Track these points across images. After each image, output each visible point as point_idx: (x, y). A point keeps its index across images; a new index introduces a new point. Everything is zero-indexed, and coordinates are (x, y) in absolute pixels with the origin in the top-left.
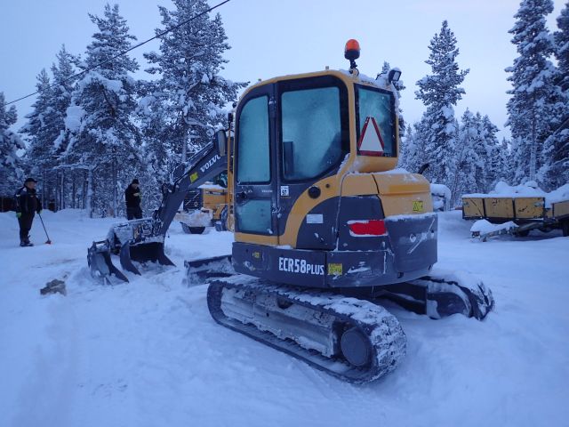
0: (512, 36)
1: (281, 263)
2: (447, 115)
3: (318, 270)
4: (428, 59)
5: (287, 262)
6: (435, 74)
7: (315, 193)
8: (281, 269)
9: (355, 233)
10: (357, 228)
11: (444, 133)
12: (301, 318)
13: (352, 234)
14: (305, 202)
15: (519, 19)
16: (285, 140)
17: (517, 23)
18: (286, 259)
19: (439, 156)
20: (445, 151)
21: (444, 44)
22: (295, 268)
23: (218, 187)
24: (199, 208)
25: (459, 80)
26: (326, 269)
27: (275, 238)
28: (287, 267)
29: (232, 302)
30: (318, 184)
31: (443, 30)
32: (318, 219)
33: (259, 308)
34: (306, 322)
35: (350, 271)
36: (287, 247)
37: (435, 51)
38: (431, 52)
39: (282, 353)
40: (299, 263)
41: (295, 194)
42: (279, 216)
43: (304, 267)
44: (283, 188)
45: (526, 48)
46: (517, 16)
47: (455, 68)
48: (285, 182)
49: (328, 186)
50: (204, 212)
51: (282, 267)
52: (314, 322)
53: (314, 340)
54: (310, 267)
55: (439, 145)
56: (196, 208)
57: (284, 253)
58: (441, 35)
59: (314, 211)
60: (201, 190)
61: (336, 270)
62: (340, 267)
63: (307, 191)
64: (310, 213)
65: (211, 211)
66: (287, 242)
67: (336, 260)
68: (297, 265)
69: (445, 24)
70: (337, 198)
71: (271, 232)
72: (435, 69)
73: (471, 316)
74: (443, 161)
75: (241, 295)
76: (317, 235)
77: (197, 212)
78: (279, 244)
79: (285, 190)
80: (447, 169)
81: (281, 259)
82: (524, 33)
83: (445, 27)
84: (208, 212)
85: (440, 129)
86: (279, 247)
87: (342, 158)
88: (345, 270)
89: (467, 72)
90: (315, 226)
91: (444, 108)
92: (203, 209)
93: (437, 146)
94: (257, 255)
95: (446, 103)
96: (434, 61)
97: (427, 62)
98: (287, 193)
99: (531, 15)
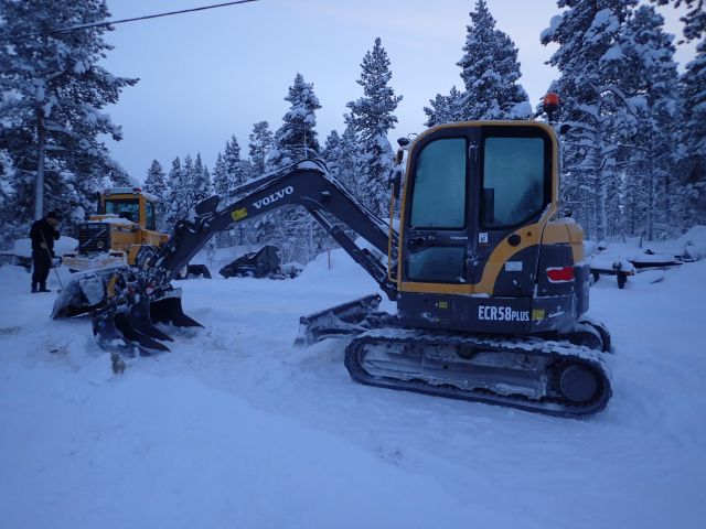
0: (461, 70)
1: (480, 312)
2: (382, 144)
3: (524, 316)
4: (360, 79)
5: (489, 311)
6: (368, 97)
7: (515, 241)
8: (480, 318)
9: (552, 279)
10: (555, 275)
11: (378, 165)
12: (498, 366)
13: (550, 280)
14: (504, 250)
15: (467, 53)
16: (486, 186)
17: (465, 57)
18: (488, 308)
19: (373, 189)
20: (379, 184)
21: (376, 64)
22: (499, 316)
23: (125, 221)
24: (106, 249)
25: (391, 105)
26: (530, 315)
27: (469, 286)
28: (489, 315)
29: (386, 359)
30: (520, 232)
31: (376, 48)
32: (518, 266)
33: (432, 361)
34: (506, 368)
35: (550, 316)
36: (485, 295)
37: (367, 71)
38: (362, 71)
39: (479, 403)
40: (503, 311)
41: (494, 242)
42: (475, 264)
43: (509, 314)
44: (481, 235)
45: (476, 84)
46: (465, 49)
47: (391, 93)
48: (484, 230)
49: (529, 234)
50: (115, 255)
51: (483, 315)
52: (519, 367)
53: (517, 385)
54: (515, 314)
55: (373, 178)
56: (100, 250)
57: (483, 302)
58: (374, 53)
59: (514, 259)
60: (107, 225)
61: (539, 316)
62: (543, 312)
63: (506, 239)
64: (509, 260)
65: (125, 254)
66: (483, 290)
67: (539, 306)
68: (500, 313)
69: (378, 41)
70: (536, 246)
71: (462, 280)
72: (369, 92)
73: (603, 351)
74: (378, 196)
75: (397, 350)
76: (515, 282)
77: (103, 256)
78: (473, 292)
79: (483, 237)
80: (381, 205)
81: (481, 307)
82: (472, 68)
83: (378, 45)
84: (121, 255)
85: (374, 160)
86: (474, 296)
87: (544, 207)
88: (546, 315)
89: (400, 98)
90: (514, 274)
91: (378, 136)
92: (111, 251)
93: (371, 179)
94: (443, 305)
95: (379, 131)
96: (366, 82)
97: (359, 82)
98: (486, 241)
99: (478, 50)
